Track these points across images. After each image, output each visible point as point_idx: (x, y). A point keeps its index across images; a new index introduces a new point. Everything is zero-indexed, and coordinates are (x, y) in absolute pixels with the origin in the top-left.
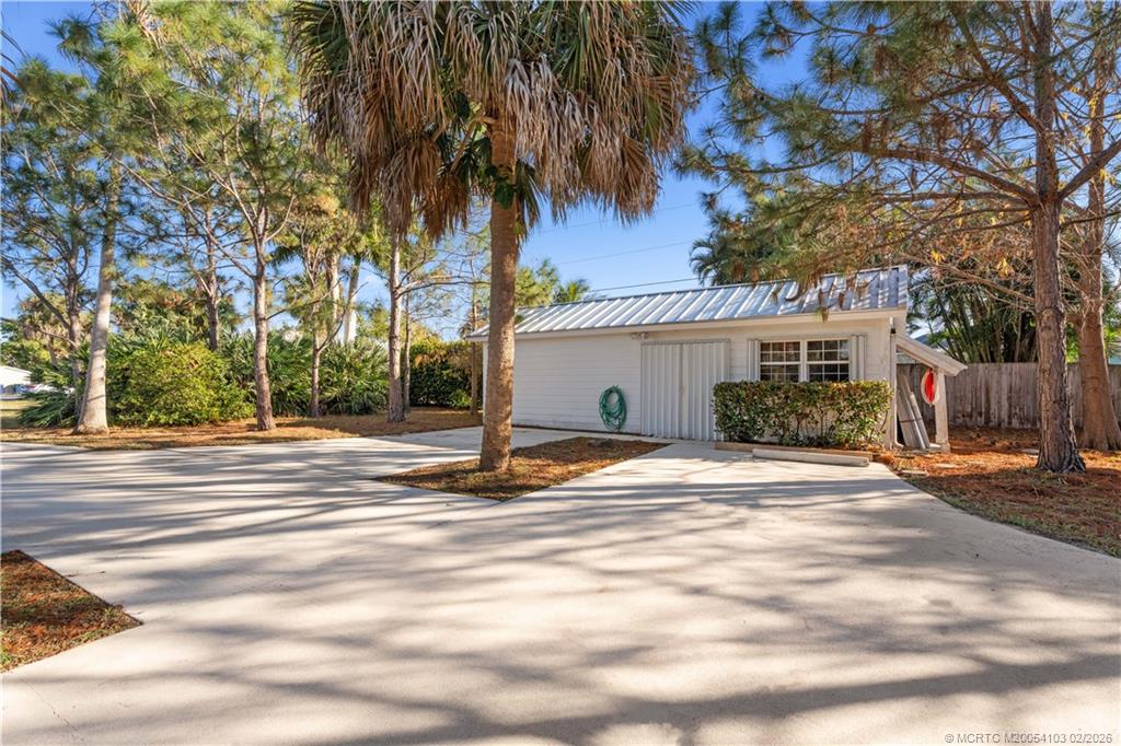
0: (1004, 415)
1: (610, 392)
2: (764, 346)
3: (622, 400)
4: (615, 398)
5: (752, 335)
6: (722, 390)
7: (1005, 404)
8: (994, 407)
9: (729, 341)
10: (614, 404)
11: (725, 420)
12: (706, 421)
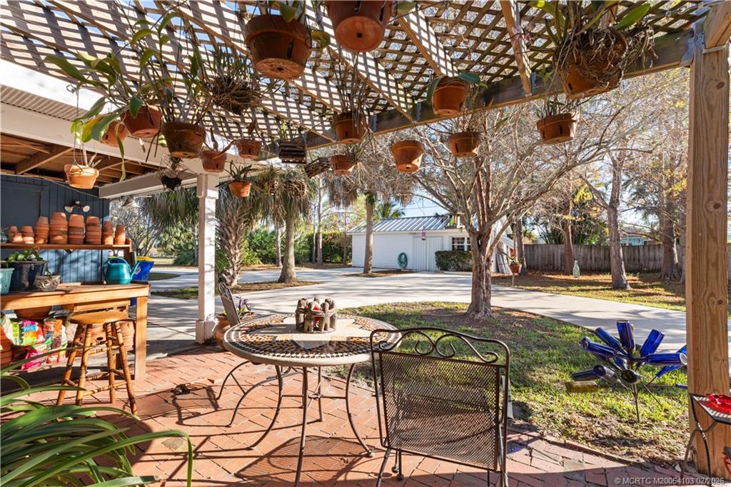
0: (559, 265)
1: (401, 254)
2: (453, 239)
3: (406, 257)
4: (403, 256)
5: (450, 235)
6: (438, 253)
7: (560, 260)
8: (556, 262)
9: (442, 237)
10: (403, 259)
11: (439, 264)
12: (433, 263)
